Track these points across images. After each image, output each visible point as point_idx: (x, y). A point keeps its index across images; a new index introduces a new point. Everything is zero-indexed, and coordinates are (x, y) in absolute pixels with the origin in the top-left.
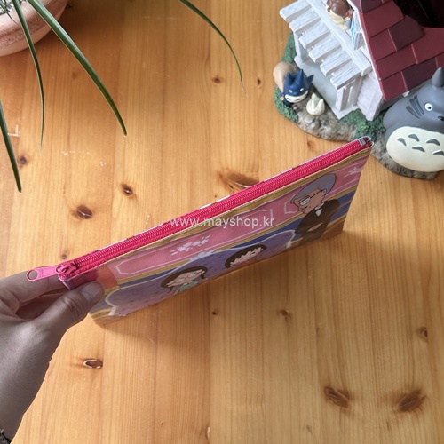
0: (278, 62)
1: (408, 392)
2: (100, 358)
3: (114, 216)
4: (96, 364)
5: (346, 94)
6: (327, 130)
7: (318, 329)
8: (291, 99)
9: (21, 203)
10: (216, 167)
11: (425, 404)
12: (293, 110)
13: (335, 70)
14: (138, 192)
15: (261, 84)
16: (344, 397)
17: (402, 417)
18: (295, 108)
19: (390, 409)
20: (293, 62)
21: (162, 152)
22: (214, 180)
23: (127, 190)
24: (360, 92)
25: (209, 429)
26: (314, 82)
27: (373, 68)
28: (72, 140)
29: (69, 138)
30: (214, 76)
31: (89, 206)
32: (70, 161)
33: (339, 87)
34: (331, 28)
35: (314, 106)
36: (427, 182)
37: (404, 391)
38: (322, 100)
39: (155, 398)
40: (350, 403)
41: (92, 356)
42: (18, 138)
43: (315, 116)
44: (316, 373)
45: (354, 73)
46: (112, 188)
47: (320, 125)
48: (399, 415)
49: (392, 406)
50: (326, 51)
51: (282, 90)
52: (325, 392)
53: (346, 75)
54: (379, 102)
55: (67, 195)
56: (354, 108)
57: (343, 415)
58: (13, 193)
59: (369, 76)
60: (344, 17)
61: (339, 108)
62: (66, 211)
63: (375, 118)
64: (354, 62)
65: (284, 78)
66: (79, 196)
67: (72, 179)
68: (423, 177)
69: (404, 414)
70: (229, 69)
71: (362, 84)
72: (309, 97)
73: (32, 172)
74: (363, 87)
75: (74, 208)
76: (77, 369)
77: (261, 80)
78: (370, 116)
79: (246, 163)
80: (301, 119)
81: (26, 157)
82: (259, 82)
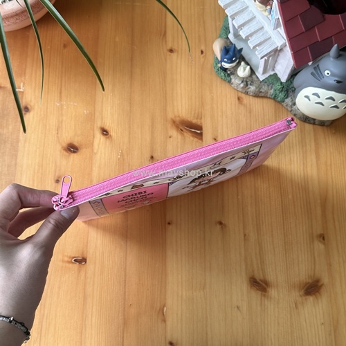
0: (217, 38)
1: (310, 281)
2: (85, 256)
3: (95, 151)
4: (81, 261)
5: (266, 62)
6: (252, 88)
7: (245, 235)
8: (226, 65)
9: (25, 141)
10: (170, 115)
11: (323, 290)
12: (228, 74)
13: (259, 45)
14: (112, 133)
15: (204, 54)
16: (264, 285)
17: (306, 300)
18: (229, 72)
19: (297, 294)
20: (228, 38)
21: (130, 103)
22: (169, 125)
23: (105, 132)
24: (276, 61)
25: (165, 308)
26: (243, 53)
27: (287, 44)
28: (63, 94)
29: (61, 93)
30: (169, 48)
31: (76, 144)
32: (62, 110)
33: (262, 58)
34: (256, 14)
35: (243, 71)
36: (325, 128)
37: (307, 281)
38: (249, 67)
39: (125, 286)
40: (268, 289)
41: (79, 255)
42: (23, 92)
43: (244, 78)
44: (244, 267)
45: (273, 48)
46: (93, 130)
47: (247, 85)
48: (304, 298)
49: (299, 291)
50: (253, 31)
51: (219, 59)
52: (250, 281)
53: (267, 49)
54: (290, 68)
55: (59, 135)
56: (272, 73)
57: (263, 298)
58: (19, 133)
59: (284, 49)
60: (266, 6)
61: (261, 73)
62: (59, 147)
63: (287, 81)
64: (273, 39)
65: (221, 50)
66: (68, 136)
67: (63, 123)
68: (322, 124)
69: (307, 297)
70: (180, 42)
71: (278, 55)
72: (239, 64)
73: (33, 118)
74: (279, 58)
75: (65, 145)
76: (67, 265)
77: (204, 51)
78: (284, 79)
79: (193, 113)
80: (233, 80)
81: (29, 107)
82: (202, 52)
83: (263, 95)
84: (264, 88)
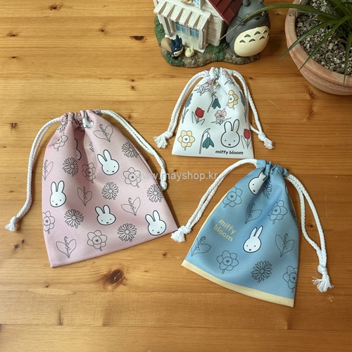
6: (200, 61)
12: (179, 60)
51: (171, 51)
56: (207, 45)
83: (209, 61)
84: (208, 56)
